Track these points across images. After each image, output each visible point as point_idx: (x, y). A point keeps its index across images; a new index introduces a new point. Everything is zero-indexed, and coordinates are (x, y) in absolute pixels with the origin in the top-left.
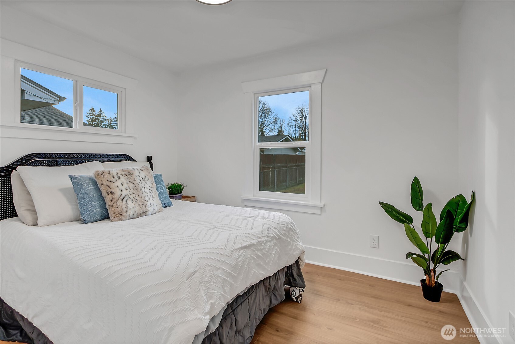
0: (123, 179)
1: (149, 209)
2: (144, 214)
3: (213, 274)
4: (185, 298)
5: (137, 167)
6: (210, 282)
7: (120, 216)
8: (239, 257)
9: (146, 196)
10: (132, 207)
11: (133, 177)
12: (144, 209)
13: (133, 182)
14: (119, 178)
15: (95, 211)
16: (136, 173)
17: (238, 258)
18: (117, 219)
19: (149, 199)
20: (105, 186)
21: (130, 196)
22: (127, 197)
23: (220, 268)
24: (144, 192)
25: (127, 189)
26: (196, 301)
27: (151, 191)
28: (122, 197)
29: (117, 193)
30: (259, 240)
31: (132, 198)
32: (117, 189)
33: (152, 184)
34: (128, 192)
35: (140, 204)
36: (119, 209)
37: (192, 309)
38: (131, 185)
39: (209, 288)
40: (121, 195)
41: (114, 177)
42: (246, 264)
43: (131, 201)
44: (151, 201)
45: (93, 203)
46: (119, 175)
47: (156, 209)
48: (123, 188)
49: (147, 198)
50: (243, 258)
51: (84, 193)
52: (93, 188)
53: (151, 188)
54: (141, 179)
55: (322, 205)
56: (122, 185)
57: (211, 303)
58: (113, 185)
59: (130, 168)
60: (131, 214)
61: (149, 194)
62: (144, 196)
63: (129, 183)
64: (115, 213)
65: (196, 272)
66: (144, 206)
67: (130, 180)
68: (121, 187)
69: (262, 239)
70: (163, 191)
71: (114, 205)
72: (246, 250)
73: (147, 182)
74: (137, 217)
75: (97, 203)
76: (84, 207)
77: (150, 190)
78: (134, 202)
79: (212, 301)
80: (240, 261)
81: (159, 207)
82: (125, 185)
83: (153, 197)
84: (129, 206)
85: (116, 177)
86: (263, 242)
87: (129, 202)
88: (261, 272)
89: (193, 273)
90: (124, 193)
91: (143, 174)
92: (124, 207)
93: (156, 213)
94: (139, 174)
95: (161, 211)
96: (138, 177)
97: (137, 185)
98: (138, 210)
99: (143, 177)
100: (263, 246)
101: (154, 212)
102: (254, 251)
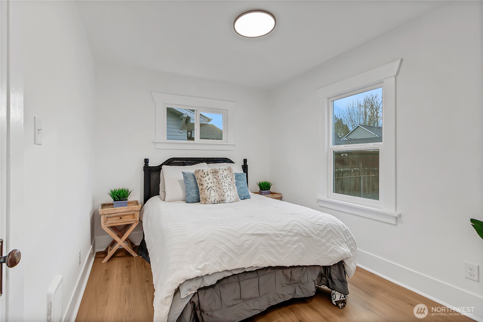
0: (210, 176)
1: (226, 199)
2: (222, 201)
3: (216, 246)
4: (188, 255)
5: (223, 168)
6: (210, 251)
7: (206, 201)
8: (247, 240)
9: (225, 189)
10: (213, 195)
11: (218, 174)
12: (222, 198)
13: (217, 178)
14: (208, 175)
15: (193, 196)
16: (221, 172)
17: (245, 241)
18: (203, 202)
19: (227, 191)
20: (199, 179)
21: (213, 188)
22: (211, 188)
23: (224, 243)
24: (224, 186)
25: (211, 183)
26: (195, 259)
27: (229, 186)
28: (208, 188)
29: (205, 185)
30: (277, 232)
31: (214, 189)
32: (206, 182)
33: (231, 181)
34: (212, 185)
35: (220, 194)
36: (205, 196)
37: (190, 263)
38: (215, 180)
39: (207, 254)
40: (207, 186)
41: (205, 174)
42: (253, 247)
43: (213, 191)
44: (229, 193)
45: (192, 190)
46: (209, 173)
47: (233, 199)
48: (209, 182)
49: (225, 191)
50: (251, 242)
51: (188, 184)
52: (193, 180)
53: (230, 183)
54: (224, 177)
55: (396, 215)
56: (209, 179)
57: (206, 264)
58: (203, 179)
59: (218, 168)
60: (213, 201)
61: (227, 187)
62: (223, 189)
63: (214, 179)
64: (202, 198)
65: (203, 241)
66: (222, 196)
67: (215, 177)
68: (208, 181)
69: (281, 233)
70: (243, 186)
71: (202, 193)
72: (258, 237)
73: (227, 178)
74: (218, 203)
75: (195, 190)
76: (188, 192)
77: (229, 184)
78: (216, 192)
79: (207, 263)
80: (247, 244)
81: (235, 198)
82: (211, 180)
83: (230, 190)
84: (211, 195)
85: (206, 174)
86: (281, 235)
87: (212, 192)
88: (271, 259)
89: (202, 241)
90: (210, 185)
91: (225, 173)
92: (208, 195)
93: (233, 202)
94: (223, 173)
95: (237, 201)
96: (221, 175)
97: (219, 180)
98: (217, 198)
99: (226, 175)
100: (280, 238)
101: (231, 201)
102: (267, 240)
